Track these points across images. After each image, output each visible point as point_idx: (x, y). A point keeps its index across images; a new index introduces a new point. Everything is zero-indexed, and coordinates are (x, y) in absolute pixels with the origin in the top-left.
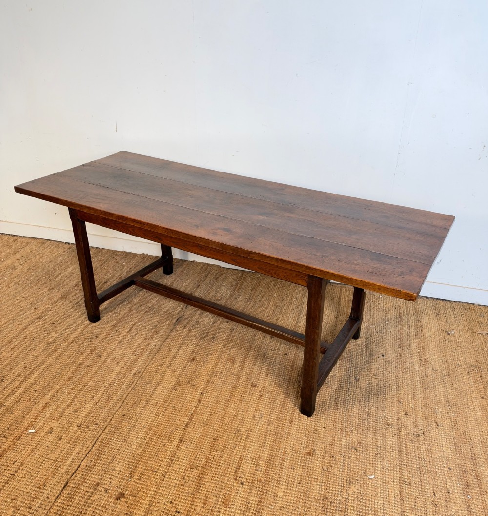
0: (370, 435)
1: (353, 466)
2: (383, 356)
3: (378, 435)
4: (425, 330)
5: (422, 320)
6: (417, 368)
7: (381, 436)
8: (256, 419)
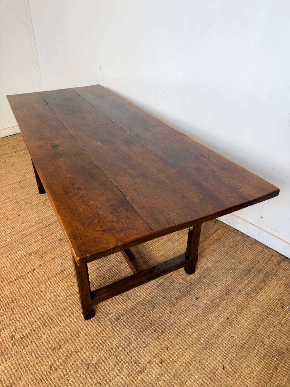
0: (112, 362)
1: (71, 381)
2: (197, 299)
3: (117, 366)
4: (262, 293)
5: (267, 282)
6: (216, 325)
7: (119, 369)
8: (50, 301)
